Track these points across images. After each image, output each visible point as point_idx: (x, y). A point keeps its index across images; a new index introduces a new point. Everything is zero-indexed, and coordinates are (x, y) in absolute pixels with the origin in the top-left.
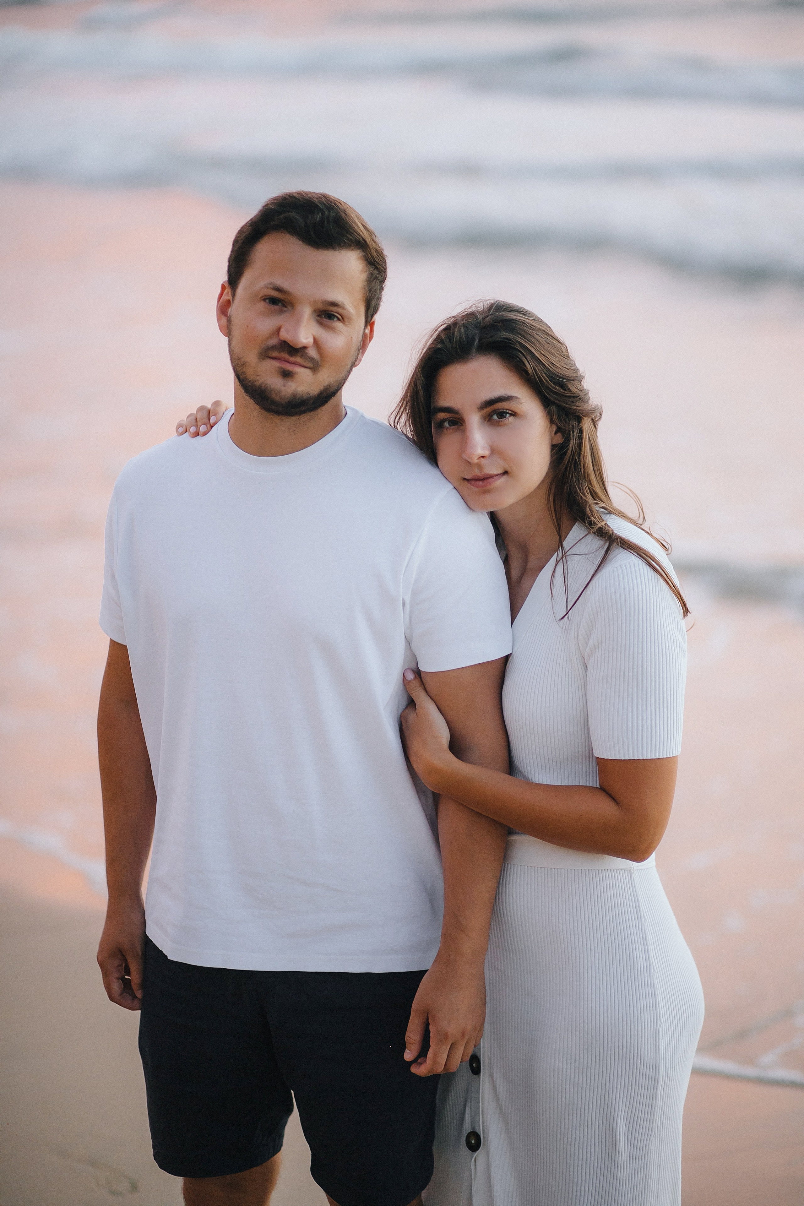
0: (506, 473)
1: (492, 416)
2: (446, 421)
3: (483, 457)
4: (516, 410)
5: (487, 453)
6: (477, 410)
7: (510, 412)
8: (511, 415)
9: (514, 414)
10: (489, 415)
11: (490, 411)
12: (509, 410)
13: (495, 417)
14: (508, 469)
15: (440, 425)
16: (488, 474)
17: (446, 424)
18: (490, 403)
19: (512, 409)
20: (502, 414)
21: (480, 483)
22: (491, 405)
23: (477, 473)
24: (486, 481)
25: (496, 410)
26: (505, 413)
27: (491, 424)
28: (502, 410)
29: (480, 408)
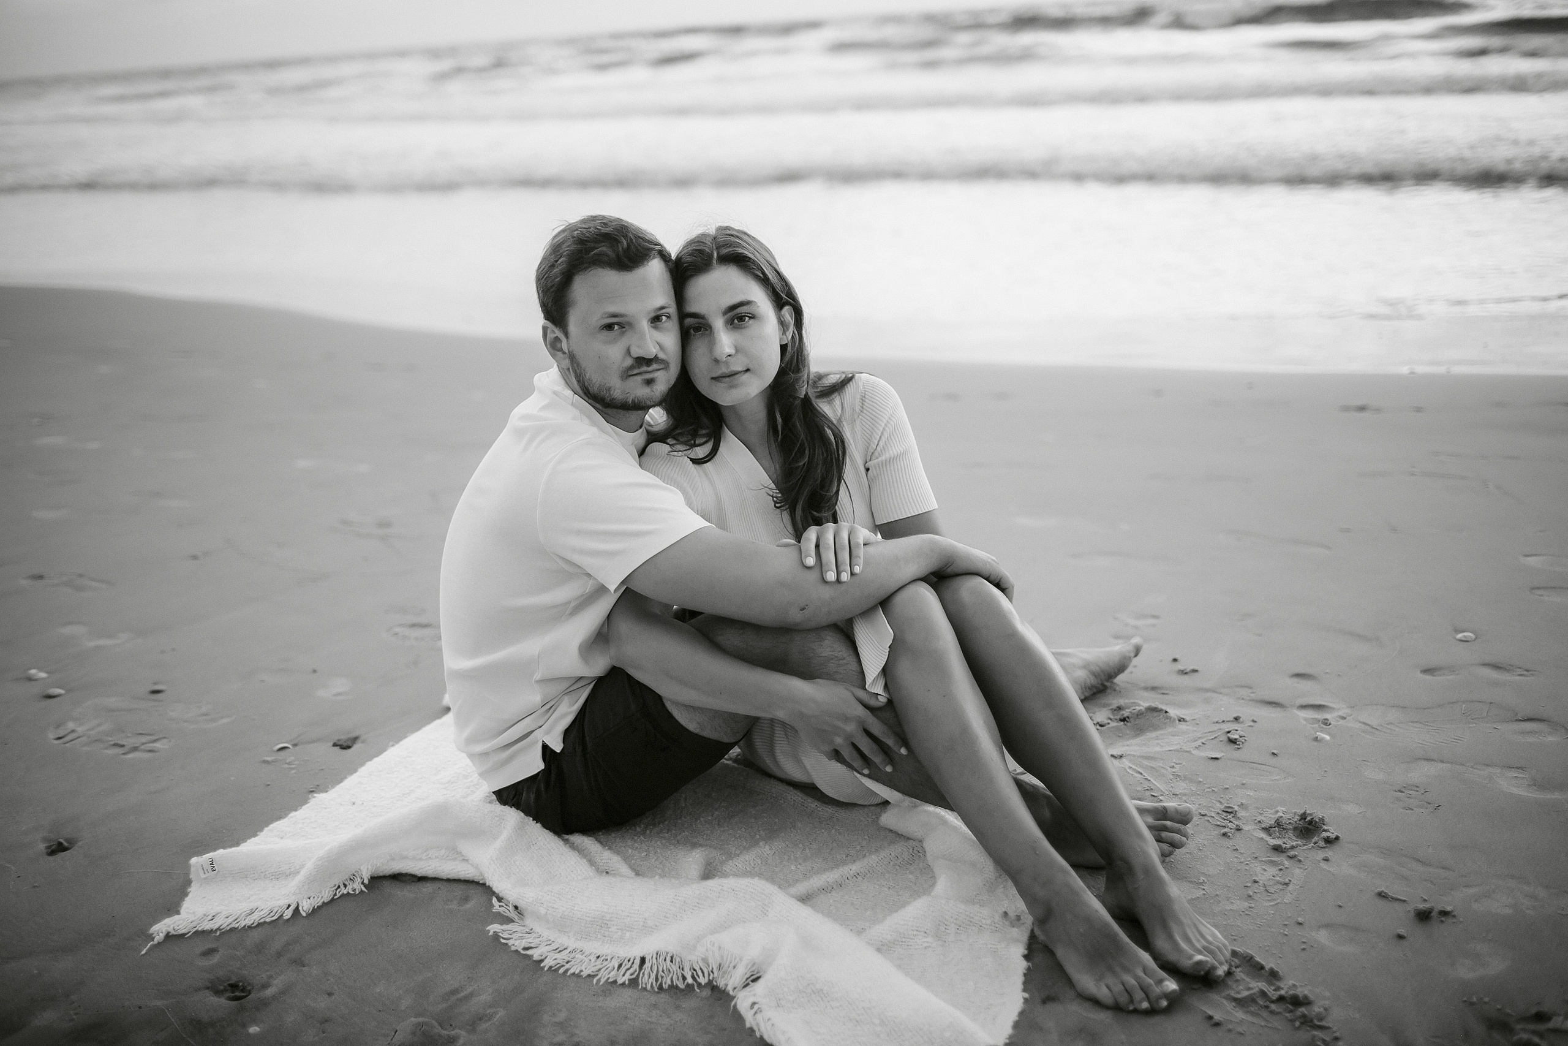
0: (748, 370)
1: (734, 320)
3: (729, 356)
4: (756, 314)
6: (721, 315)
7: (750, 315)
8: (750, 318)
9: (753, 317)
10: (731, 319)
11: (732, 316)
12: (750, 314)
13: (736, 321)
14: (751, 367)
16: (734, 371)
17: (692, 331)
18: (733, 308)
19: (753, 313)
20: (741, 318)
21: (727, 379)
22: (733, 310)
23: (724, 370)
24: (732, 378)
25: (738, 314)
26: (745, 316)
27: (734, 327)
28: (743, 314)
29: (725, 313)
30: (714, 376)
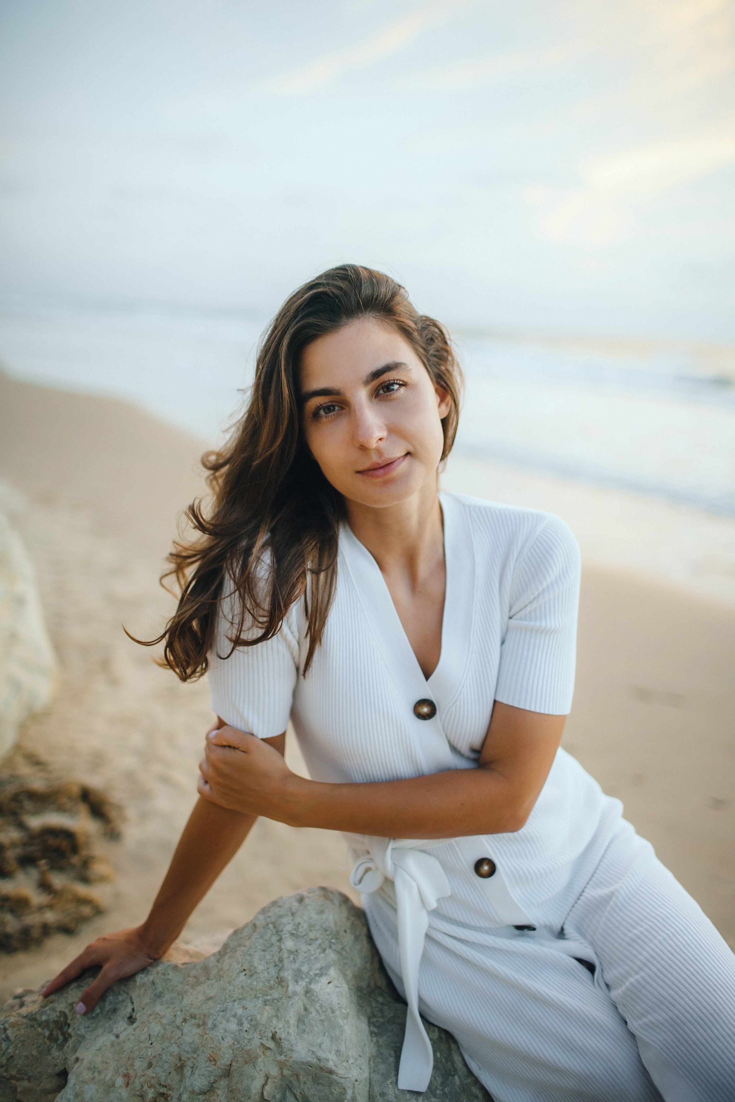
0: (408, 454)
1: (379, 390)
2: (321, 409)
3: (380, 439)
4: (405, 380)
5: (384, 434)
6: (363, 386)
7: (401, 383)
8: (401, 385)
9: (404, 384)
10: (376, 389)
11: (377, 385)
12: (400, 380)
13: (381, 392)
14: (411, 449)
15: (316, 415)
16: (390, 459)
17: (322, 412)
18: (377, 374)
19: (402, 378)
20: (388, 387)
21: (381, 471)
22: (377, 378)
23: (375, 459)
24: (387, 468)
25: (384, 382)
26: (394, 383)
27: (380, 400)
28: (391, 382)
29: (367, 382)
30: (361, 468)
